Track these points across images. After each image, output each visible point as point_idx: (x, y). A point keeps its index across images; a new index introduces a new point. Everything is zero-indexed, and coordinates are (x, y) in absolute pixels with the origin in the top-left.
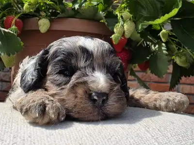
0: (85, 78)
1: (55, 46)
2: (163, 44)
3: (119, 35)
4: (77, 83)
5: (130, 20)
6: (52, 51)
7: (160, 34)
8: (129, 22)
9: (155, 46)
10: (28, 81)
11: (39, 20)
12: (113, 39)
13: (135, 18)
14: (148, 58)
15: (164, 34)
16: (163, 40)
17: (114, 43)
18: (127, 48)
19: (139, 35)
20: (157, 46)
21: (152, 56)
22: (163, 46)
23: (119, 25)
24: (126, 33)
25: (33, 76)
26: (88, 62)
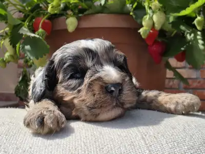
0: (98, 75)
1: (58, 55)
2: (199, 33)
3: (147, 28)
4: (92, 81)
5: (159, 10)
6: (57, 60)
7: (195, 22)
8: (158, 13)
9: (190, 35)
10: (38, 92)
11: (67, 19)
12: (141, 33)
13: (165, 8)
14: (183, 49)
15: (199, 22)
16: (198, 28)
17: (143, 37)
18: (160, 40)
19: (171, 25)
20: (192, 35)
21: (187, 46)
22: (198, 35)
23: (147, 17)
24: (156, 25)
25: (41, 87)
26: (95, 60)
